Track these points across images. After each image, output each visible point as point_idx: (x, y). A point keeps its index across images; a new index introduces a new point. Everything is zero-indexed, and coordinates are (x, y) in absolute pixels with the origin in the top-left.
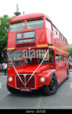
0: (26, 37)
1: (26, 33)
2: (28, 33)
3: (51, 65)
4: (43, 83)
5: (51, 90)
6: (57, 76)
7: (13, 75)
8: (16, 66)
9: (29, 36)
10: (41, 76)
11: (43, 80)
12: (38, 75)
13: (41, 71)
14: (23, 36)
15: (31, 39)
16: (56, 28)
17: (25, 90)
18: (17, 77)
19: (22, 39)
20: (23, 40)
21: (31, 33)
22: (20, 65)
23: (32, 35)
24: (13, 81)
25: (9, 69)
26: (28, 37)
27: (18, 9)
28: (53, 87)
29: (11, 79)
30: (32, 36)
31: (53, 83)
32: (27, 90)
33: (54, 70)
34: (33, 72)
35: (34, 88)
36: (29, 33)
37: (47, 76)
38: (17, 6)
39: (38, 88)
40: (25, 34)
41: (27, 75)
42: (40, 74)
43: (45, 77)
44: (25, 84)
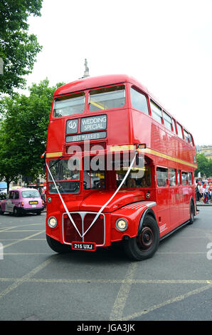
0: (86, 129)
1: (88, 120)
2: (91, 119)
3: (145, 192)
4: (122, 232)
5: (143, 248)
6: (160, 218)
7: (58, 212)
8: (65, 193)
9: (95, 127)
10: (119, 217)
11: (122, 225)
12: (112, 214)
13: (118, 205)
14: (80, 126)
15: (98, 134)
16: (161, 109)
17: (83, 248)
18: (67, 218)
19: (79, 132)
20: (80, 136)
21: (98, 119)
22: (74, 191)
23: (99, 123)
24: (58, 227)
25: (50, 199)
26: (91, 129)
27: (87, 70)
28: (147, 241)
29: (53, 223)
30: (101, 127)
31: (148, 233)
32: (87, 247)
33: (150, 204)
34: (100, 208)
35: (102, 243)
36: (93, 119)
37: (133, 216)
38: (86, 65)
39: (112, 243)
40: (84, 122)
41: (87, 215)
42: (116, 212)
43: (128, 219)
44: (84, 235)
